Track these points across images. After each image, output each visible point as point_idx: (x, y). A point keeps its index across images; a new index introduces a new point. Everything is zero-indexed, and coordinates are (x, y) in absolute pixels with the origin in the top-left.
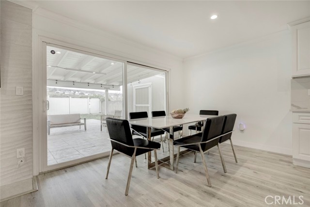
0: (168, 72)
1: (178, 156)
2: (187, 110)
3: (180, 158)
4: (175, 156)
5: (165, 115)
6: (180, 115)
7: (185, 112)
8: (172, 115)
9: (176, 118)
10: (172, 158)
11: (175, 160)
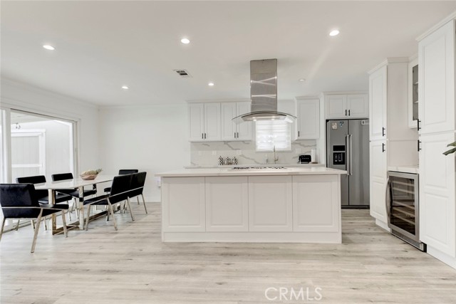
0: (76, 122)
1: (87, 221)
2: (100, 170)
3: (89, 222)
4: (85, 221)
5: (72, 178)
6: (91, 176)
7: (97, 173)
8: (82, 176)
9: (86, 179)
10: (81, 222)
11: (85, 224)
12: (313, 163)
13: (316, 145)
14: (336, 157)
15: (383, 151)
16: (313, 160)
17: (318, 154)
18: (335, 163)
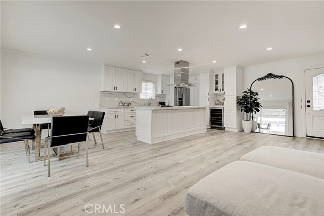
15: (208, 100)
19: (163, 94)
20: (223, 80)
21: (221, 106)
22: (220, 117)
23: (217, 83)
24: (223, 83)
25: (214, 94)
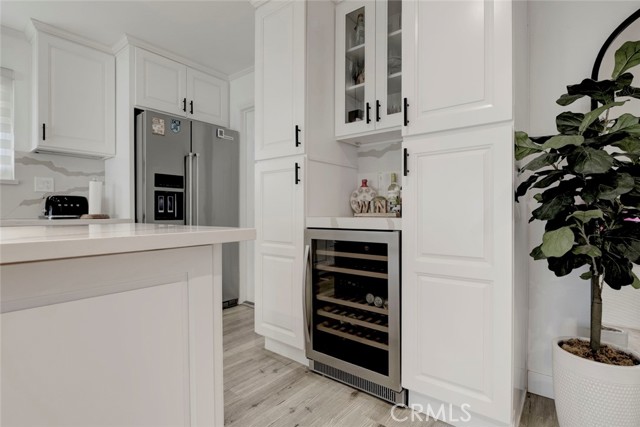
12: (95, 217)
13: (103, 174)
14: (162, 201)
15: (297, 181)
16: (93, 209)
17: (109, 194)
18: (159, 217)
19: (48, 145)
20: (395, 48)
21: (381, 222)
22: (373, 300)
23: (356, 71)
24: (394, 66)
25: (342, 142)
